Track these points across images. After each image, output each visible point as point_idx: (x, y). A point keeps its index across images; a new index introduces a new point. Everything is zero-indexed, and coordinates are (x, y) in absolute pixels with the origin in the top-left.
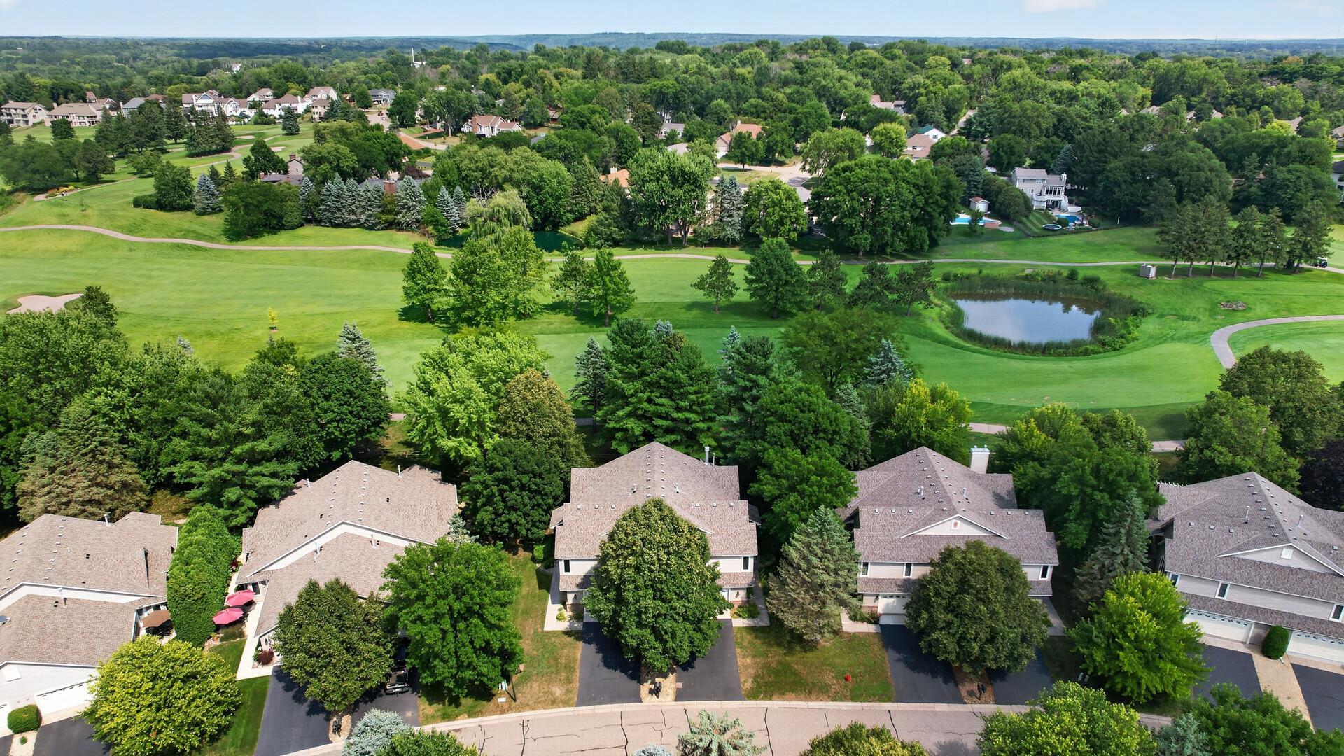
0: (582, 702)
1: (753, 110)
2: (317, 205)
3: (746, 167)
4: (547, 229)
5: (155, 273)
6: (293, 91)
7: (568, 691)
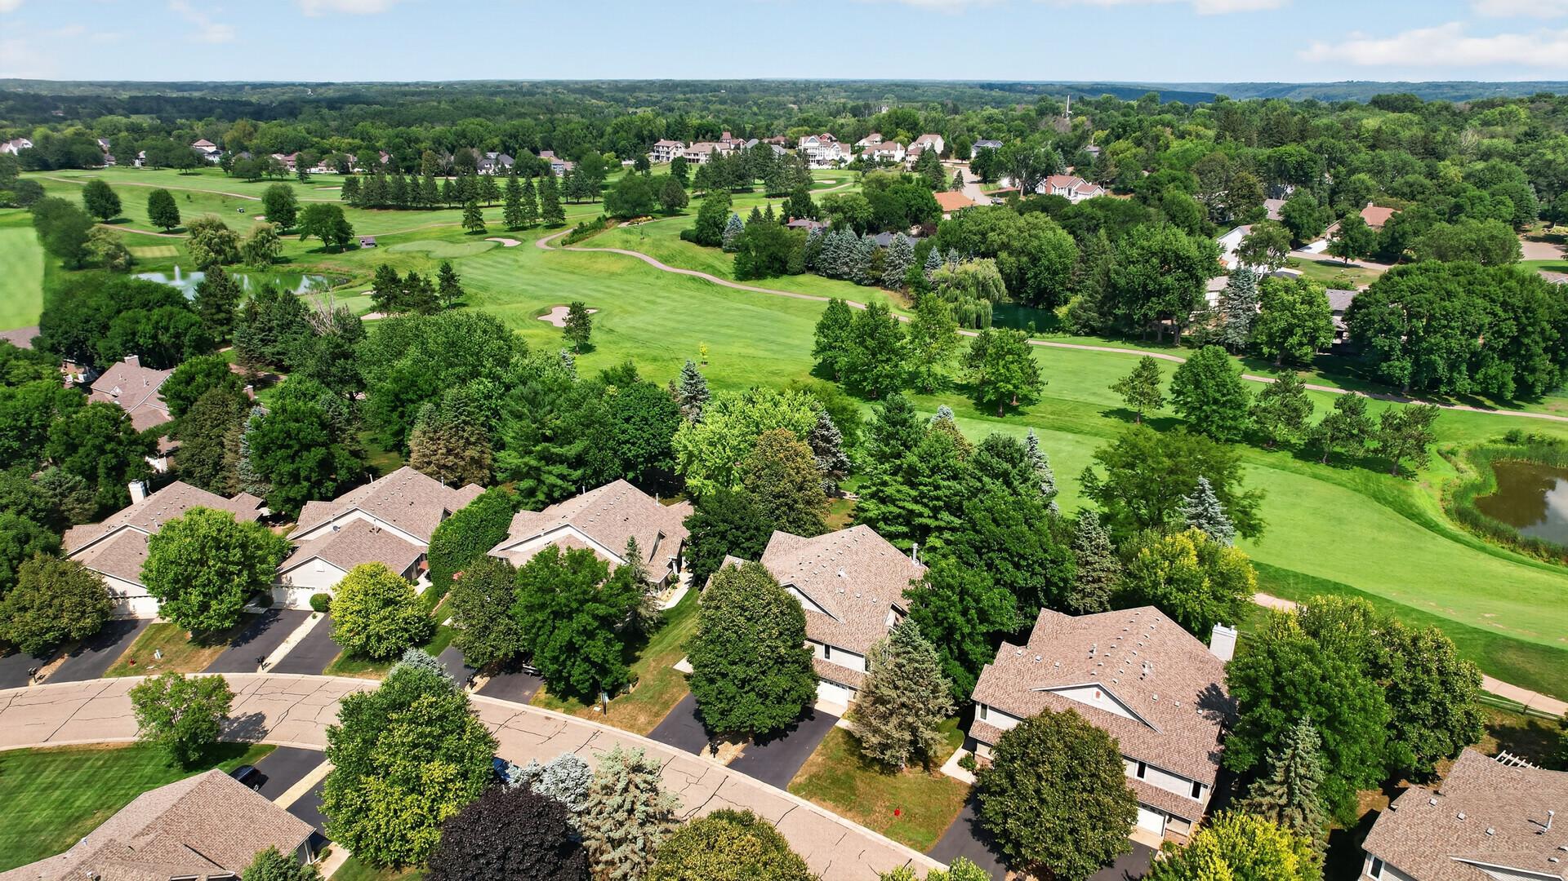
0: (652, 736)
1: (1406, 190)
2: (818, 253)
3: (1349, 261)
4: (1041, 307)
5: (659, 300)
6: (901, 137)
7: (649, 723)
